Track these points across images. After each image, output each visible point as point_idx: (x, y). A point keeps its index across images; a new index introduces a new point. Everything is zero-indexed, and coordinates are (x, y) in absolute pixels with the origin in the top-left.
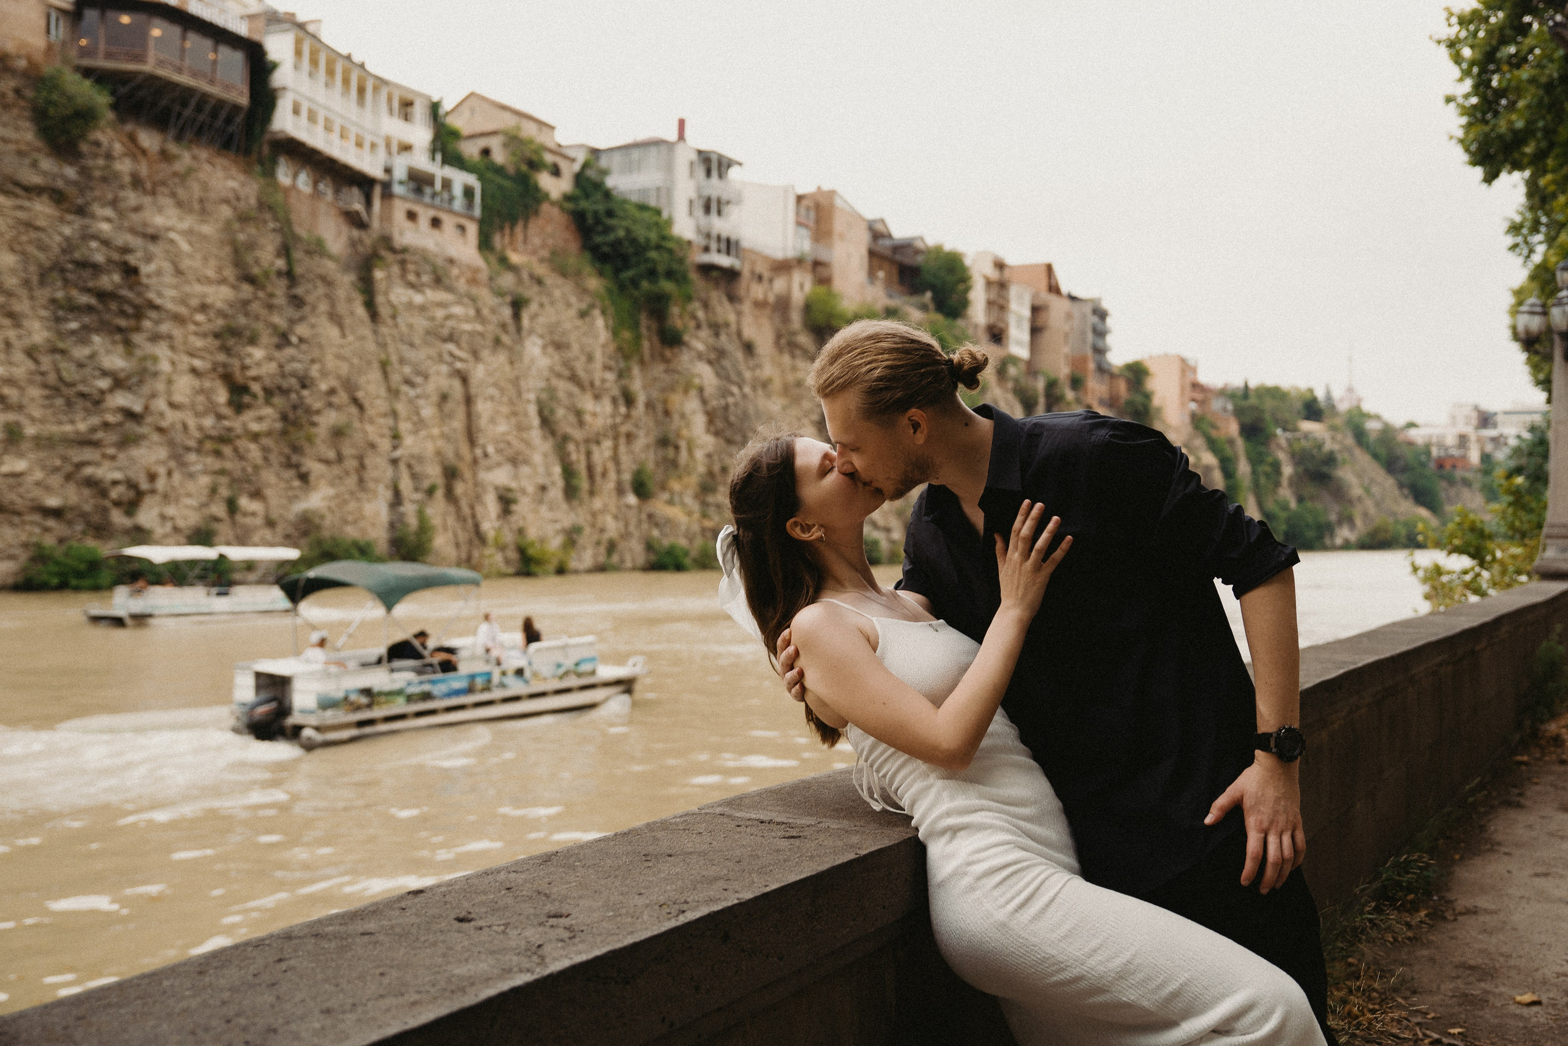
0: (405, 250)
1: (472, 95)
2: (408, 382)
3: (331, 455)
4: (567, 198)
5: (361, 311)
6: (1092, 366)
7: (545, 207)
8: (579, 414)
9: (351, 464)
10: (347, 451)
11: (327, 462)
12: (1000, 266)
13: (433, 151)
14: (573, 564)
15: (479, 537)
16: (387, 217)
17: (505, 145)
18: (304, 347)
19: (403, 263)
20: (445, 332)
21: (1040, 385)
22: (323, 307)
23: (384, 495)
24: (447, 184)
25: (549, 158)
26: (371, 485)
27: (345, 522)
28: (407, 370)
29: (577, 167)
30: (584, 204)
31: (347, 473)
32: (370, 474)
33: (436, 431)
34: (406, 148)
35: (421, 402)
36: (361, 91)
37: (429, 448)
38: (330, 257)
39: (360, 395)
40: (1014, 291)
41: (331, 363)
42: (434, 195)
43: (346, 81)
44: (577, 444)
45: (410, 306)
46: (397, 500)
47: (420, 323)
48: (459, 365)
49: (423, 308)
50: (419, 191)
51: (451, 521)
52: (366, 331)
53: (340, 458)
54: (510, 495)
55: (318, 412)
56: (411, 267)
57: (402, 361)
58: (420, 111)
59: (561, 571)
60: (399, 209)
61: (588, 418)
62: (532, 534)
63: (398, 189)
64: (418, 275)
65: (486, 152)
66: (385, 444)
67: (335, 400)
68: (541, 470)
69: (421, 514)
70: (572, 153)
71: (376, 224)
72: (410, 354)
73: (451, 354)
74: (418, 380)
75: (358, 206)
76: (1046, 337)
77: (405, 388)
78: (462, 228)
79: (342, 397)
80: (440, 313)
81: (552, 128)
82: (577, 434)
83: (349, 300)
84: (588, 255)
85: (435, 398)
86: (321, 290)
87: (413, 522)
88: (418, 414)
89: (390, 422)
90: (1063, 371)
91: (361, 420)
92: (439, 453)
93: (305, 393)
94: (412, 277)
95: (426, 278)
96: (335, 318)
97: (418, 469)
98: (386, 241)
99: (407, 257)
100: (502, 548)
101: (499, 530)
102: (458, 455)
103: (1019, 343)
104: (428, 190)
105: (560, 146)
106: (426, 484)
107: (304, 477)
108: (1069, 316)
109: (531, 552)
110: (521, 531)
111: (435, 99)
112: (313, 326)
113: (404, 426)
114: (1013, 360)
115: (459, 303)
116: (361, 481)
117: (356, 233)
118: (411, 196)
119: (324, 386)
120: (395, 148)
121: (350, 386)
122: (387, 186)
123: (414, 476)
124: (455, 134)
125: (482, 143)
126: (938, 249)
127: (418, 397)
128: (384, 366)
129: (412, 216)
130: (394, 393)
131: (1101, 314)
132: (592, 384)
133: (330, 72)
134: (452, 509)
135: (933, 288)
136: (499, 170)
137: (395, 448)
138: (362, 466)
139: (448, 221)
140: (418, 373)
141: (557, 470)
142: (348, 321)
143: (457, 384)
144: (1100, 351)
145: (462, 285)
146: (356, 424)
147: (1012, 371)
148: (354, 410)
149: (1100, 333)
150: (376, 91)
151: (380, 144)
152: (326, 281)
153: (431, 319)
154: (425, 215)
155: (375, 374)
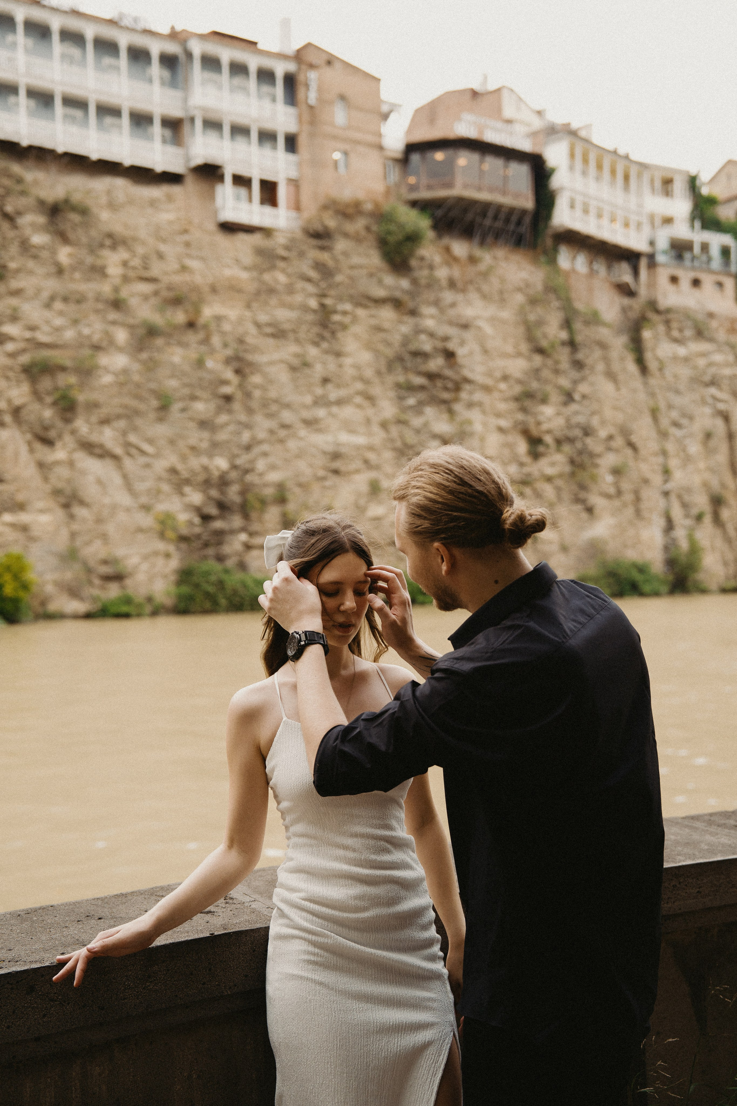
0: (668, 311)
1: (730, 162)
2: (676, 424)
3: (612, 490)
5: (632, 367)
9: (628, 497)
10: (626, 486)
11: (608, 496)
13: (693, 219)
16: (652, 284)
18: (586, 402)
19: (667, 323)
20: (707, 378)
22: (600, 367)
23: (660, 522)
24: (705, 247)
26: (645, 514)
27: (625, 546)
28: (674, 414)
31: (625, 505)
32: (644, 505)
33: (702, 465)
34: (668, 221)
35: (687, 441)
36: (627, 178)
37: (697, 480)
38: (605, 324)
39: (634, 438)
41: (608, 413)
42: (693, 258)
43: (613, 172)
45: (675, 358)
46: (670, 526)
47: (685, 372)
48: (721, 406)
49: (686, 360)
50: (680, 257)
51: (719, 543)
52: (637, 382)
53: (619, 493)
55: (599, 456)
56: (674, 325)
57: (670, 407)
58: (680, 186)
60: (663, 275)
63: (661, 258)
64: (681, 330)
66: (657, 479)
67: (614, 444)
69: (691, 539)
71: (643, 292)
72: (677, 400)
73: (714, 398)
74: (684, 421)
75: (627, 278)
77: (674, 431)
78: (720, 285)
79: (619, 442)
80: (702, 362)
83: (622, 359)
85: (700, 436)
86: (597, 353)
87: (684, 545)
88: (684, 450)
89: (660, 459)
91: (636, 459)
92: (705, 485)
93: (589, 441)
94: (675, 333)
95: (689, 333)
96: (611, 375)
97: (687, 498)
98: (653, 305)
99: (670, 316)
102: (723, 486)
104: (687, 255)
106: (695, 511)
107: (590, 510)
111: (693, 172)
112: (592, 384)
113: (673, 463)
115: (719, 351)
116: (638, 513)
117: (626, 301)
118: (674, 262)
119: (603, 434)
120: (658, 222)
121: (625, 432)
122: (651, 257)
123: (685, 505)
124: (711, 201)
127: (685, 437)
128: (654, 413)
129: (674, 280)
130: (663, 435)
133: (599, 167)
134: (718, 532)
137: (666, 481)
138: (638, 499)
139: (708, 281)
140: (684, 415)
142: (621, 377)
143: (719, 423)
145: (722, 336)
146: (631, 463)
148: (629, 452)
150: (639, 175)
151: (645, 220)
152: (603, 346)
153: (695, 368)
154: (685, 277)
155: (647, 420)
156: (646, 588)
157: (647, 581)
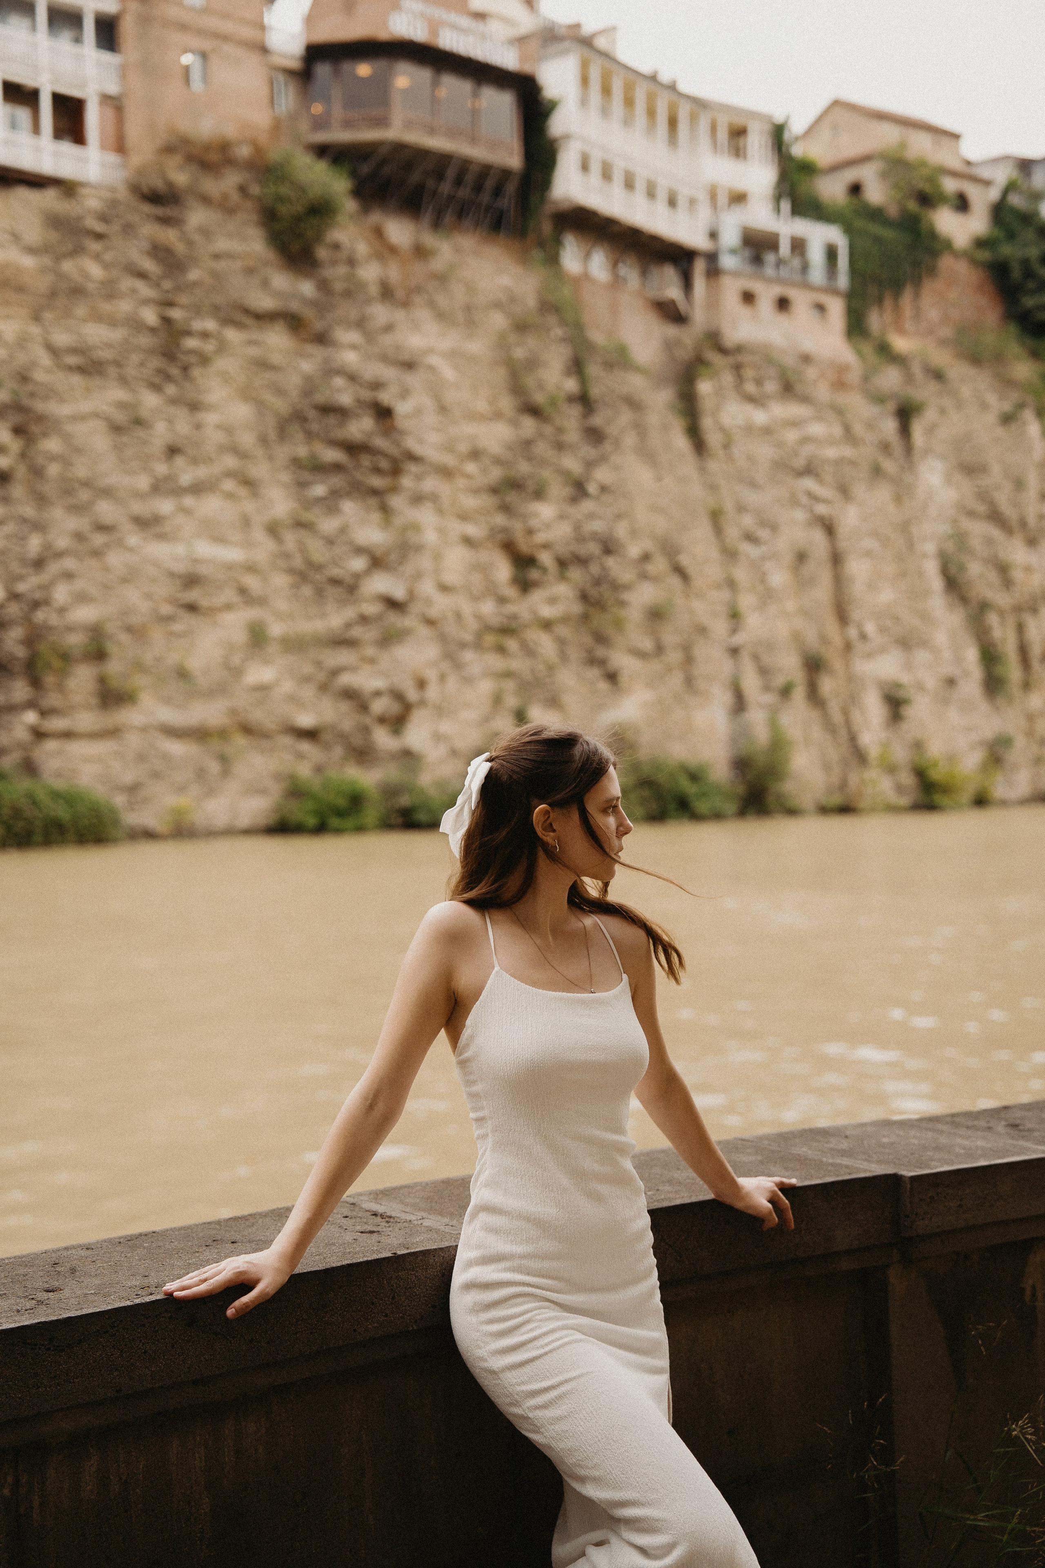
0: (739, 349)
1: (837, 104)
2: (750, 538)
3: (647, 644)
4: (981, 243)
5: (681, 442)
7: (946, 263)
8: (1003, 569)
9: (674, 657)
10: (670, 638)
11: (641, 655)
13: (777, 199)
14: (999, 790)
15: (860, 756)
16: (713, 303)
17: (884, 175)
18: (606, 498)
19: (737, 368)
20: (799, 462)
22: (630, 440)
23: (722, 698)
24: (799, 246)
25: (950, 185)
26: (703, 685)
27: (669, 736)
28: (748, 521)
29: (994, 194)
30: (1007, 250)
31: (669, 669)
32: (701, 669)
33: (790, 605)
34: (739, 198)
35: (769, 565)
36: (673, 123)
37: (782, 630)
38: (637, 369)
39: (684, 560)
41: (642, 516)
42: (780, 263)
43: (651, 113)
44: (1002, 614)
45: (749, 429)
46: (739, 704)
47: (765, 452)
48: (822, 509)
49: (767, 431)
50: (757, 260)
51: (817, 732)
52: (689, 467)
53: (660, 649)
54: (901, 694)
55: (627, 587)
56: (749, 373)
57: (741, 509)
58: (757, 141)
59: (981, 801)
60: (731, 289)
61: (1017, 575)
62: (936, 749)
63: (728, 262)
64: (759, 382)
65: (856, 189)
66: (719, 627)
67: (651, 568)
68: (947, 654)
69: (773, 724)
70: (985, 173)
71: (699, 316)
72: (752, 498)
73: (811, 495)
74: (763, 534)
75: (673, 292)
77: (746, 548)
78: (821, 308)
79: (659, 565)
80: (791, 436)
81: (956, 137)
82: (1002, 599)
83: (665, 428)
84: (1013, 329)
85: (788, 558)
86: (626, 417)
87: (762, 735)
88: (763, 581)
89: (725, 595)
91: (686, 595)
92: (797, 637)
93: (611, 562)
94: (750, 388)
95: (771, 387)
96: (648, 456)
97: (766, 659)
98: (714, 339)
99: (744, 358)
100: (891, 769)
101: (886, 745)
102: (824, 639)
104: (770, 258)
105: (968, 163)
106: (779, 681)
107: (612, 677)
109: (936, 775)
110: (918, 746)
111: (779, 118)
112: (617, 468)
113: (746, 601)
115: (819, 418)
116: (689, 682)
117: (671, 331)
118: (748, 269)
119: (634, 551)
120: (722, 199)
121: (669, 549)
122: (712, 258)
123: (764, 671)
124: (807, 168)
125: (850, 176)
127: (763, 558)
128: (716, 517)
129: (748, 298)
130: (730, 554)
132: (1023, 523)
133: (629, 102)
134: (816, 716)
136: (876, 214)
137: (734, 631)
138: (689, 660)
139: (801, 300)
140: (763, 523)
141: (972, 655)
142: (663, 457)
143: (819, 538)
145: (823, 392)
146: (679, 601)
148: (675, 581)
150: (693, 119)
151: (703, 197)
152: (634, 404)
153: (780, 445)
154: (767, 294)
155: (702, 531)
156: (702, 806)
157: (704, 794)
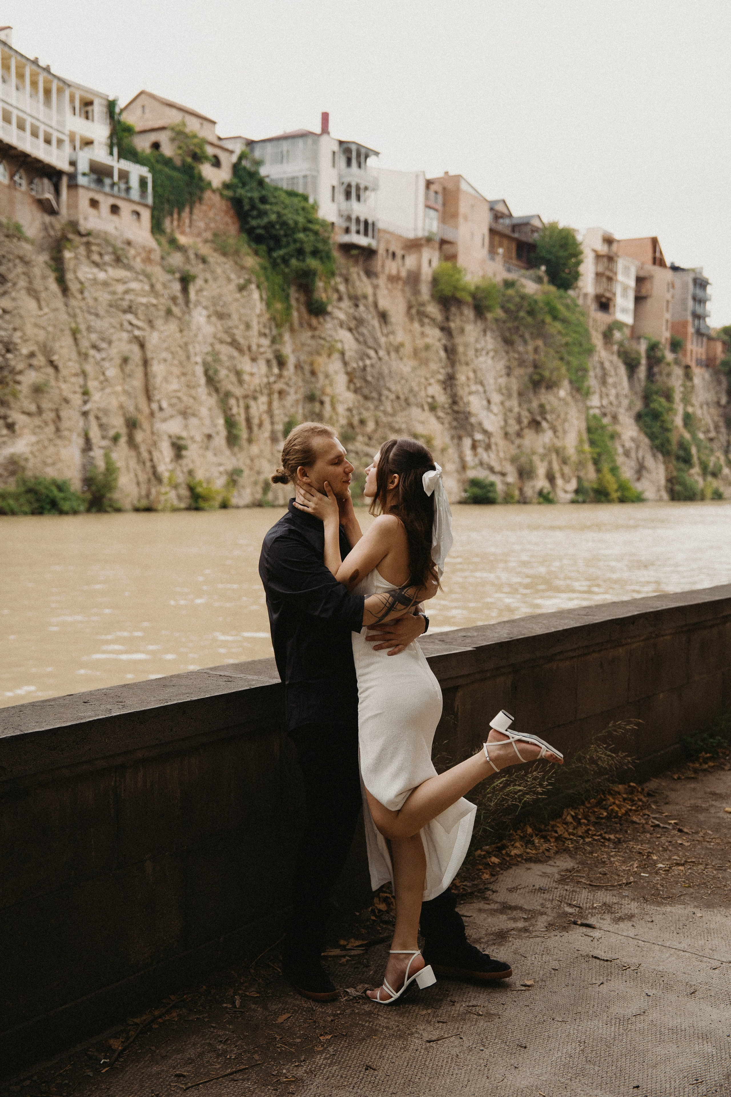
0: (89, 234)
1: (142, 93)
2: (94, 347)
3: (33, 408)
4: (226, 186)
5: (54, 287)
6: (691, 330)
7: (208, 195)
8: (238, 374)
9: (49, 416)
10: (46, 405)
11: (29, 414)
12: (609, 241)
13: (111, 147)
14: (234, 501)
15: (157, 478)
16: (73, 206)
17: (173, 140)
18: (7, 317)
19: (88, 244)
20: (125, 304)
21: (643, 347)
22: (22, 283)
23: (79, 442)
24: (124, 176)
25: (210, 151)
26: (66, 433)
27: (45, 463)
28: (94, 337)
29: (234, 159)
30: (241, 192)
31: (46, 423)
32: (65, 424)
33: (119, 388)
34: (88, 143)
35: (106, 364)
36: (47, 92)
37: (114, 403)
38: (26, 240)
39: (55, 358)
40: (621, 264)
41: (30, 330)
42: (113, 185)
43: (34, 84)
44: (237, 400)
45: (95, 281)
46: (88, 446)
47: (104, 297)
48: (137, 333)
49: (105, 284)
50: (99, 181)
51: (133, 463)
52: (59, 302)
53: (40, 411)
54: (182, 442)
55: (21, 372)
56: (94, 248)
57: (89, 329)
58: (98, 109)
59: (224, 506)
60: (84, 197)
61: (246, 377)
62: (200, 475)
63: (82, 180)
64: (101, 255)
65: (156, 146)
66: (77, 399)
67: (35, 362)
68: (207, 422)
69: (107, 457)
70: (229, 145)
71: (64, 211)
72: (97, 323)
73: (131, 324)
74: (104, 345)
75: (49, 195)
76: (650, 305)
77: (92, 352)
78: (138, 214)
79: (40, 360)
80: (120, 288)
81: (214, 123)
82: (238, 391)
83: (44, 278)
84: (244, 236)
85: (118, 361)
86: (20, 269)
87: (101, 465)
88: (104, 374)
89: (81, 380)
90: (665, 335)
91: (57, 379)
92: (121, 407)
93: (9, 356)
94: (96, 257)
95: (107, 258)
96: (33, 292)
97: (104, 420)
98: (73, 225)
99: (91, 239)
100: (176, 487)
101: (172, 472)
102: (137, 408)
103: (624, 311)
104: (107, 181)
105: (220, 139)
106: (112, 433)
107: (10, 427)
108: (672, 285)
109: (199, 490)
110: (190, 473)
111: (111, 98)
112: (14, 299)
113: (92, 385)
114: (619, 325)
115: (137, 279)
116: (58, 430)
117: (47, 219)
118: (93, 186)
119: (25, 351)
120: (78, 144)
121: (47, 351)
122: (72, 177)
123: (101, 426)
124: (129, 130)
125: (153, 137)
126: (553, 227)
127: (103, 359)
128: (75, 333)
129: (94, 203)
130: (84, 356)
131: (701, 283)
132: (249, 348)
133: (20, 76)
134: (133, 453)
135: (547, 262)
136: (168, 162)
137: (85, 402)
138: (59, 418)
139: (125, 208)
140: (103, 340)
141: (221, 421)
142: (43, 295)
143: (136, 348)
144: (698, 317)
145: (138, 264)
146: (53, 383)
147: (617, 335)
148: (50, 370)
149: (700, 301)
150: (60, 91)
151: (66, 139)
152: (26, 262)
153: (114, 293)
154: (105, 203)
155: (67, 340)
156: (66, 506)
157: (64, 499)
